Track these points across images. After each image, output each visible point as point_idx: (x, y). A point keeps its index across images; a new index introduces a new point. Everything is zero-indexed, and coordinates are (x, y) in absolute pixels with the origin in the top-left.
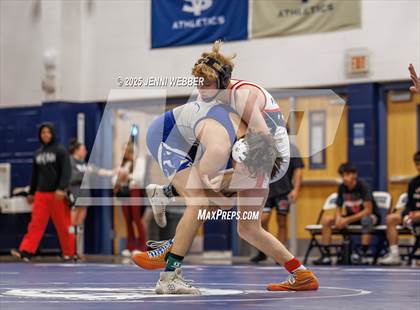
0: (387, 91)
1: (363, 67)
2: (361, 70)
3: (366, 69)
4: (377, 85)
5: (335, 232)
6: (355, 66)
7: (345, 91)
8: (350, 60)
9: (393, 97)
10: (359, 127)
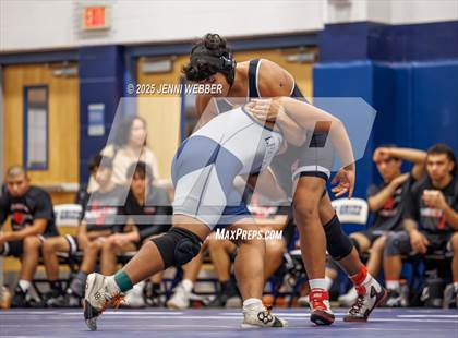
0: (137, 58)
1: (103, 22)
2: (100, 26)
3: (105, 26)
4: (122, 49)
5: (63, 261)
6: (90, 21)
7: (77, 57)
8: (83, 11)
9: (145, 67)
10: (97, 110)
